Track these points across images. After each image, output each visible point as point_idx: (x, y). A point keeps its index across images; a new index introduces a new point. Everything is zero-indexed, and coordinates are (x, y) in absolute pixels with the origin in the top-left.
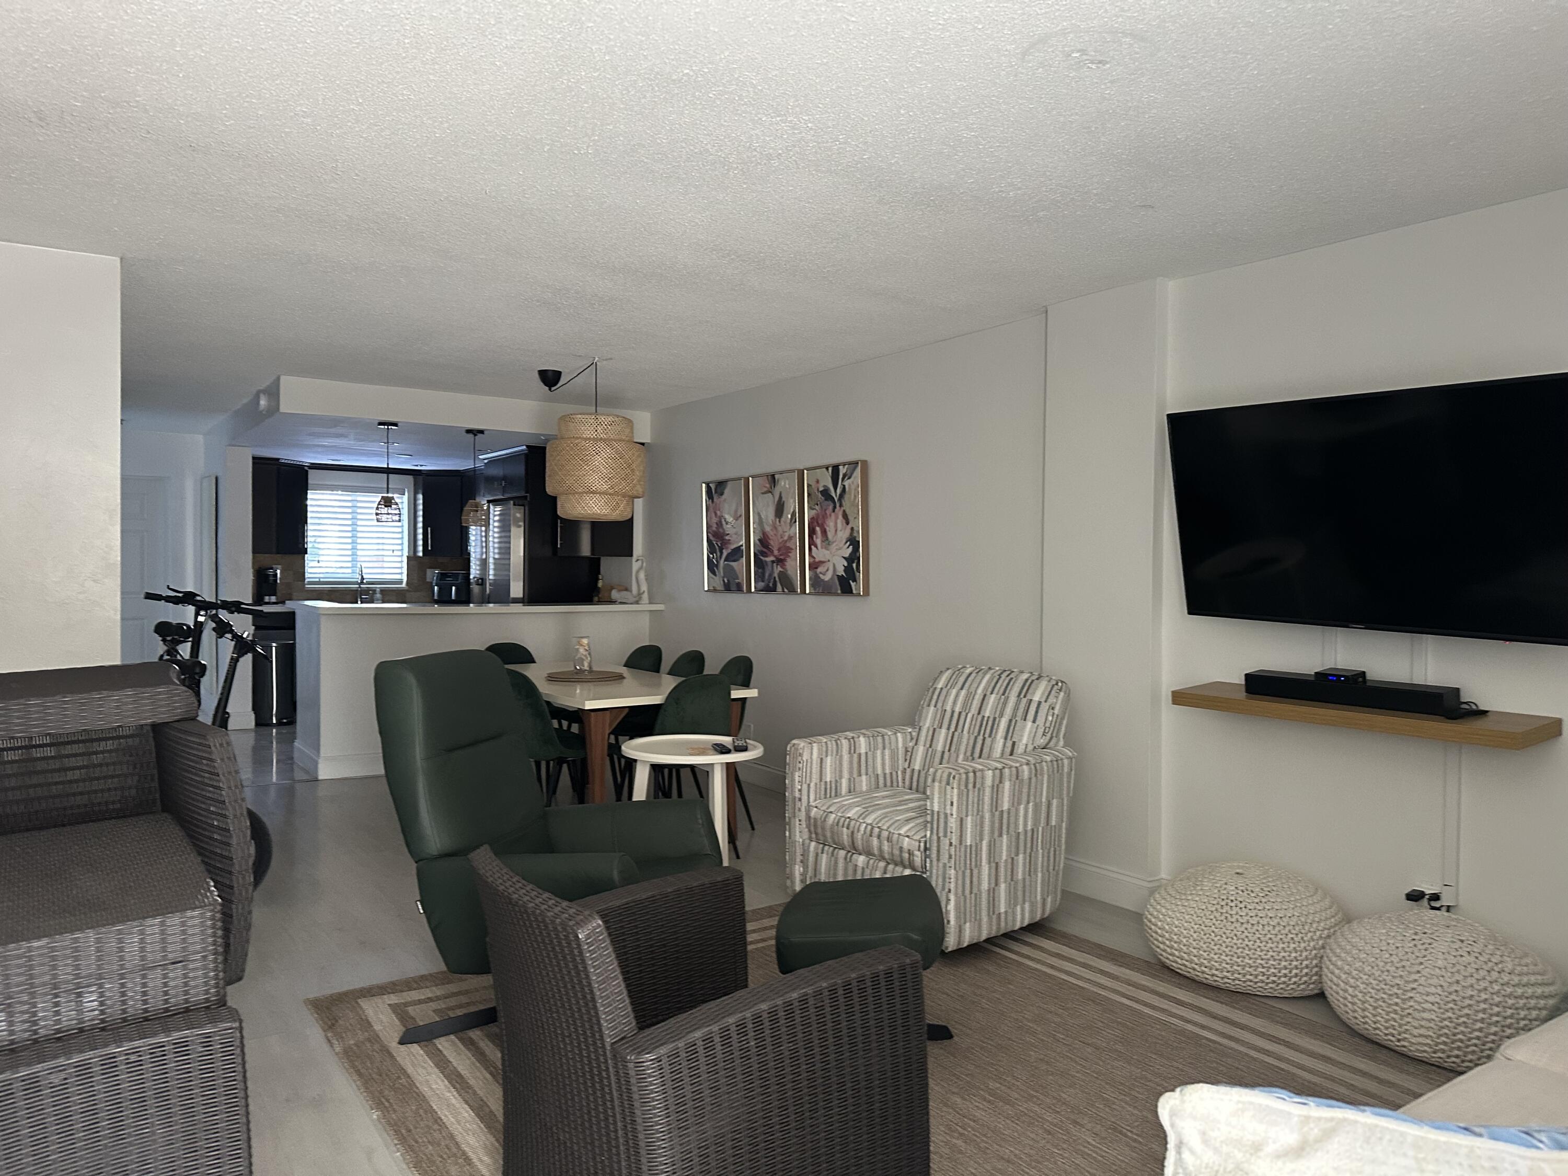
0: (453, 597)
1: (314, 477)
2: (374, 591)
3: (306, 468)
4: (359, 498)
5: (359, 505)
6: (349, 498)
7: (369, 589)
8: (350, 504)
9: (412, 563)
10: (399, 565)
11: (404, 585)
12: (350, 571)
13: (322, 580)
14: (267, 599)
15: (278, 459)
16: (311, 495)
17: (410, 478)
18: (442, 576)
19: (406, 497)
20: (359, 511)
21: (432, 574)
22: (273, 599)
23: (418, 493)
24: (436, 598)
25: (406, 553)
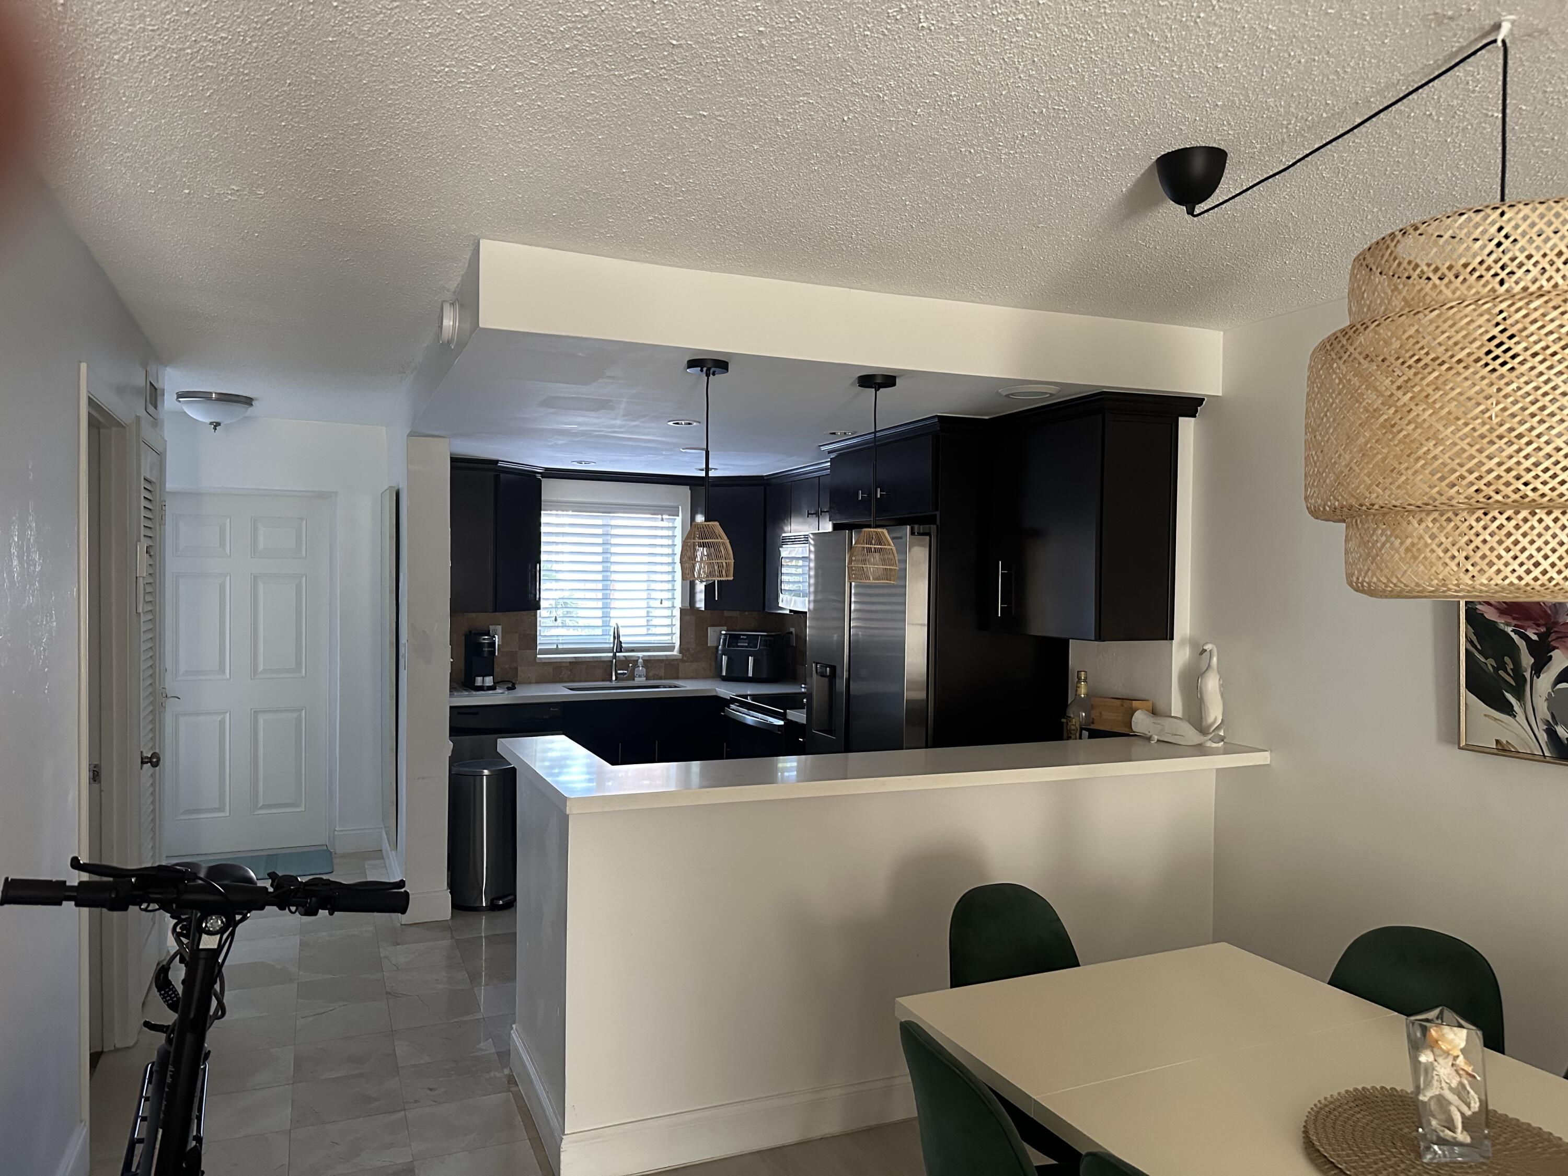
0: (750, 674)
1: (550, 490)
2: (635, 662)
3: (539, 476)
4: (613, 522)
5: (614, 532)
6: (599, 522)
7: (627, 660)
8: (600, 531)
9: (687, 618)
10: (668, 621)
11: (675, 652)
12: (599, 632)
13: (560, 647)
14: (479, 681)
15: (497, 461)
16: (546, 518)
17: (686, 491)
18: (733, 639)
19: (679, 520)
20: (613, 541)
21: (716, 635)
22: (489, 681)
23: (697, 513)
24: (724, 674)
25: (678, 604)
